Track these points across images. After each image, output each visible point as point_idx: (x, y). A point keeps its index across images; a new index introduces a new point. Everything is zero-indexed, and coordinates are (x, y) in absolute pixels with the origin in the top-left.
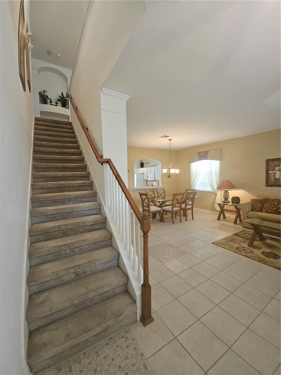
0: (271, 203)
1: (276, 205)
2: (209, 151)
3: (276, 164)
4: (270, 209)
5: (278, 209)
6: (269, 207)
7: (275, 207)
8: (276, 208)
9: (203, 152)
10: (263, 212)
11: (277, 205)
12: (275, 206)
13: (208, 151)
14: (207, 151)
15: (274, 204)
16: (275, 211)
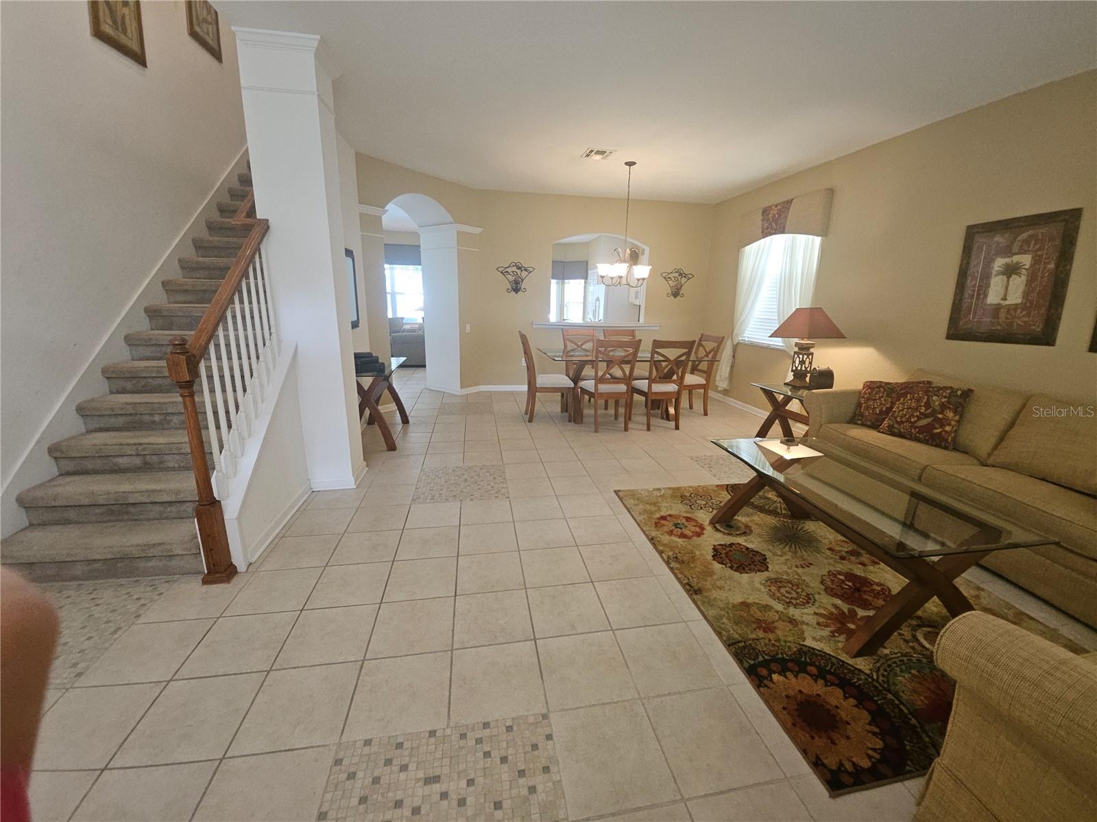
0: (919, 400)
1: (934, 410)
2: (792, 200)
3: (998, 243)
4: (908, 421)
5: (937, 426)
6: (905, 415)
7: (927, 416)
8: (930, 420)
9: (776, 206)
10: (879, 432)
11: (938, 408)
12: (929, 411)
13: (790, 202)
14: (788, 202)
15: (927, 405)
16: (922, 429)
